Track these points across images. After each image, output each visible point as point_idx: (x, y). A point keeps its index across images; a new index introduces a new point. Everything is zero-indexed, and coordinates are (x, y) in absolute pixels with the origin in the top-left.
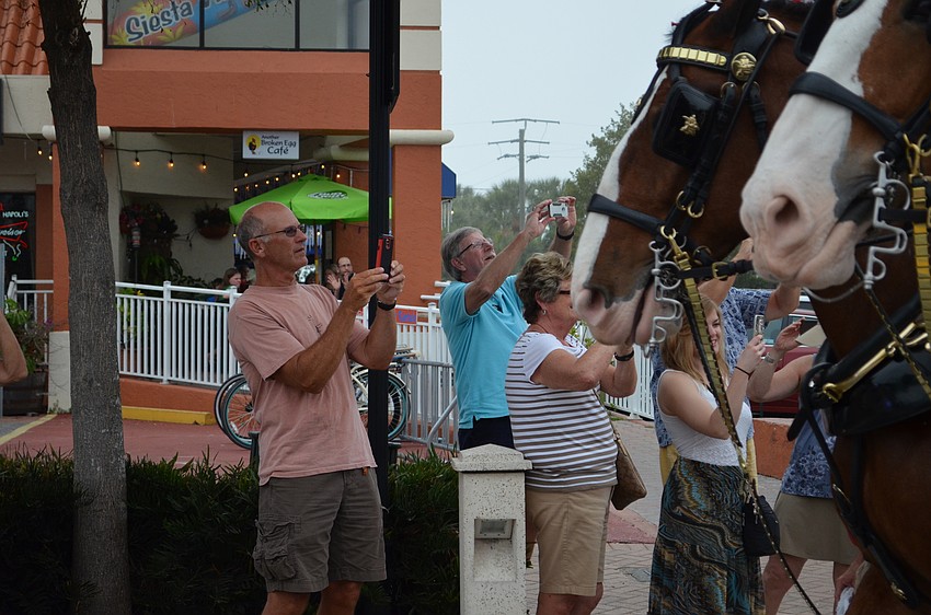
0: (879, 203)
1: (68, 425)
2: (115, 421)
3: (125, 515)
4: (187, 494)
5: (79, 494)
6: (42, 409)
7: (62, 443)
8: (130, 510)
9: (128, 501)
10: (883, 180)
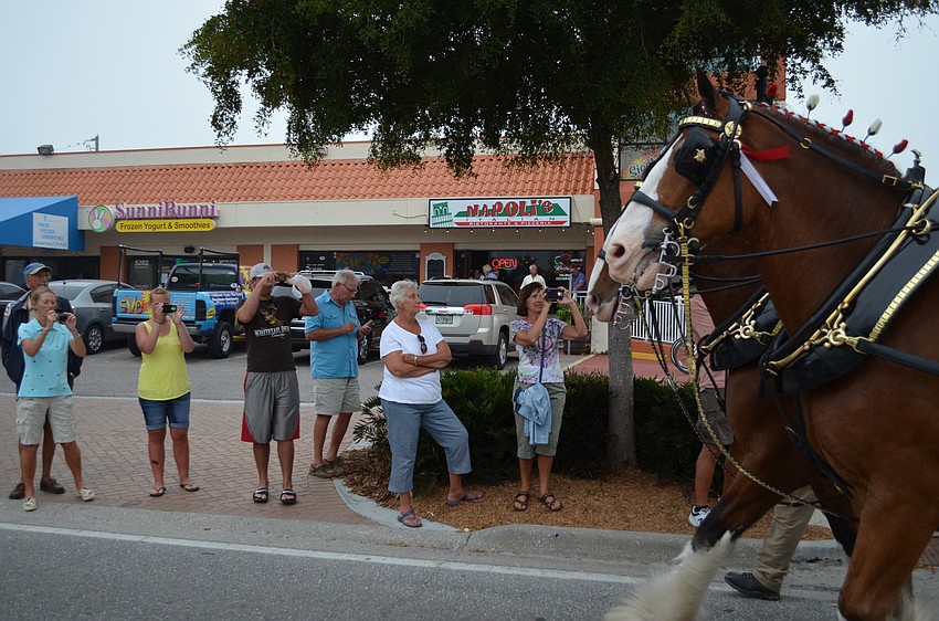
0: (664, 252)
1: (606, 359)
2: (629, 358)
3: (633, 404)
4: (663, 394)
5: (611, 392)
6: (588, 352)
7: (603, 368)
8: (635, 401)
9: (634, 396)
10: (666, 241)
